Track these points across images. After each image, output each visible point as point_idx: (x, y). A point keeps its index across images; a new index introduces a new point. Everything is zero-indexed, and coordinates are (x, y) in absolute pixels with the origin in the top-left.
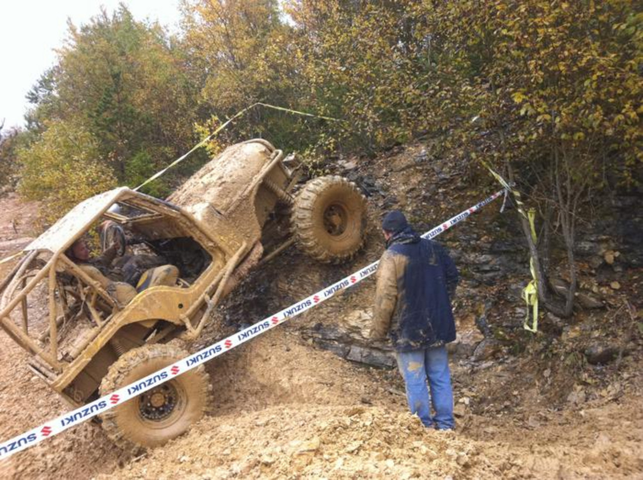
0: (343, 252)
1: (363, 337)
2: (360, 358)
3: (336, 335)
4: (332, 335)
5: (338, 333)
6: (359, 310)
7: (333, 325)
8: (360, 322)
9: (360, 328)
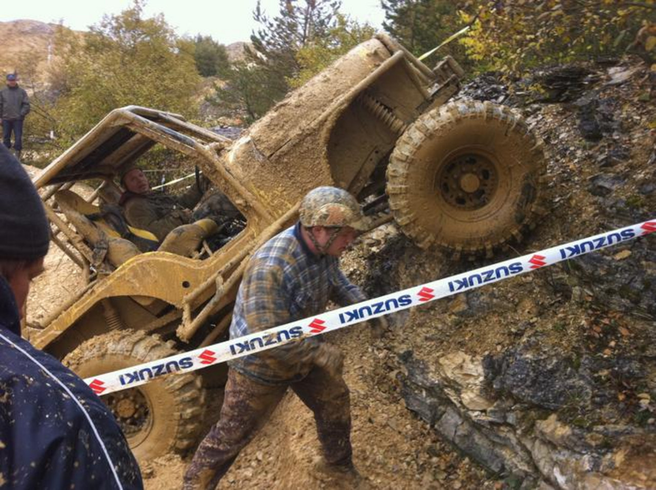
0: (469, 243)
1: (461, 402)
2: (453, 434)
3: (425, 381)
4: (419, 378)
5: (427, 379)
6: (466, 353)
7: (423, 364)
8: (460, 376)
9: (460, 385)
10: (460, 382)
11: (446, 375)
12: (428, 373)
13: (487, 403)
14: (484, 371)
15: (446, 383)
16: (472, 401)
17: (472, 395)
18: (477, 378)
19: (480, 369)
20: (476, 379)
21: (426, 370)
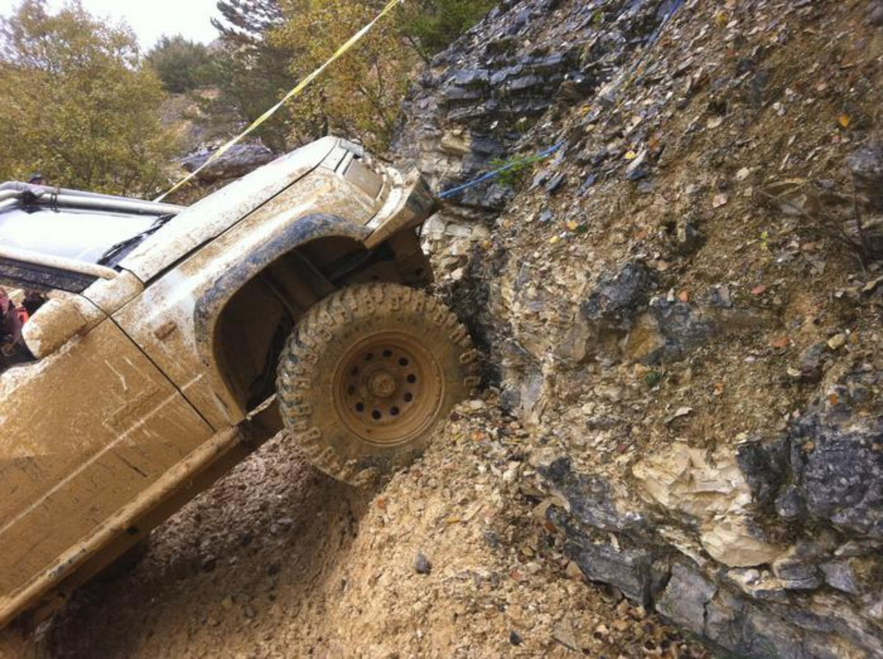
1: (704, 554)
2: (701, 620)
3: (613, 520)
4: (598, 513)
5: (614, 514)
6: (691, 444)
7: (599, 483)
8: (690, 498)
9: (695, 517)
10: (693, 511)
11: (654, 499)
12: (615, 500)
13: (768, 549)
14: (747, 481)
15: (659, 517)
16: (730, 550)
17: (729, 537)
18: (731, 497)
19: (737, 478)
20: (729, 500)
21: (609, 495)
